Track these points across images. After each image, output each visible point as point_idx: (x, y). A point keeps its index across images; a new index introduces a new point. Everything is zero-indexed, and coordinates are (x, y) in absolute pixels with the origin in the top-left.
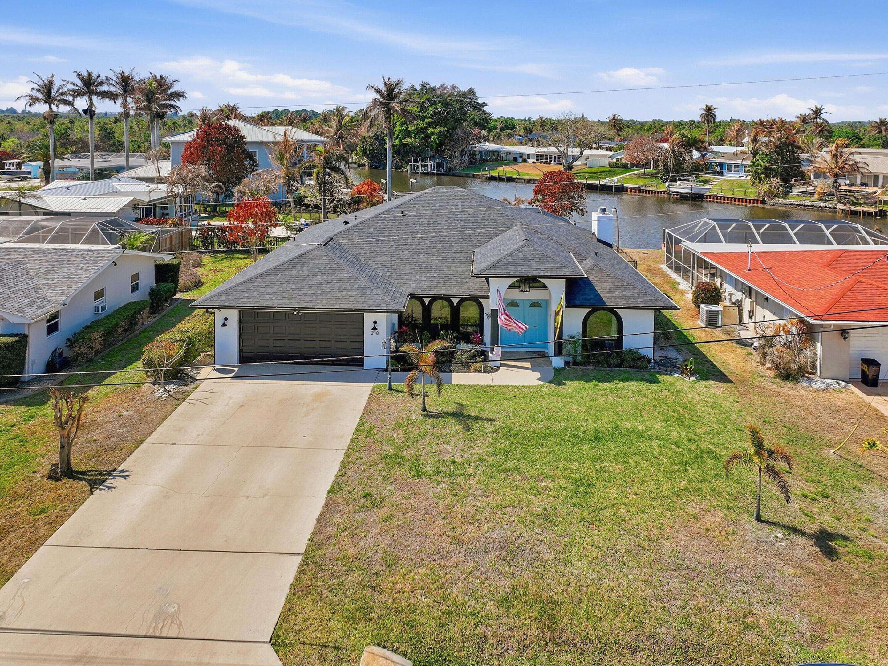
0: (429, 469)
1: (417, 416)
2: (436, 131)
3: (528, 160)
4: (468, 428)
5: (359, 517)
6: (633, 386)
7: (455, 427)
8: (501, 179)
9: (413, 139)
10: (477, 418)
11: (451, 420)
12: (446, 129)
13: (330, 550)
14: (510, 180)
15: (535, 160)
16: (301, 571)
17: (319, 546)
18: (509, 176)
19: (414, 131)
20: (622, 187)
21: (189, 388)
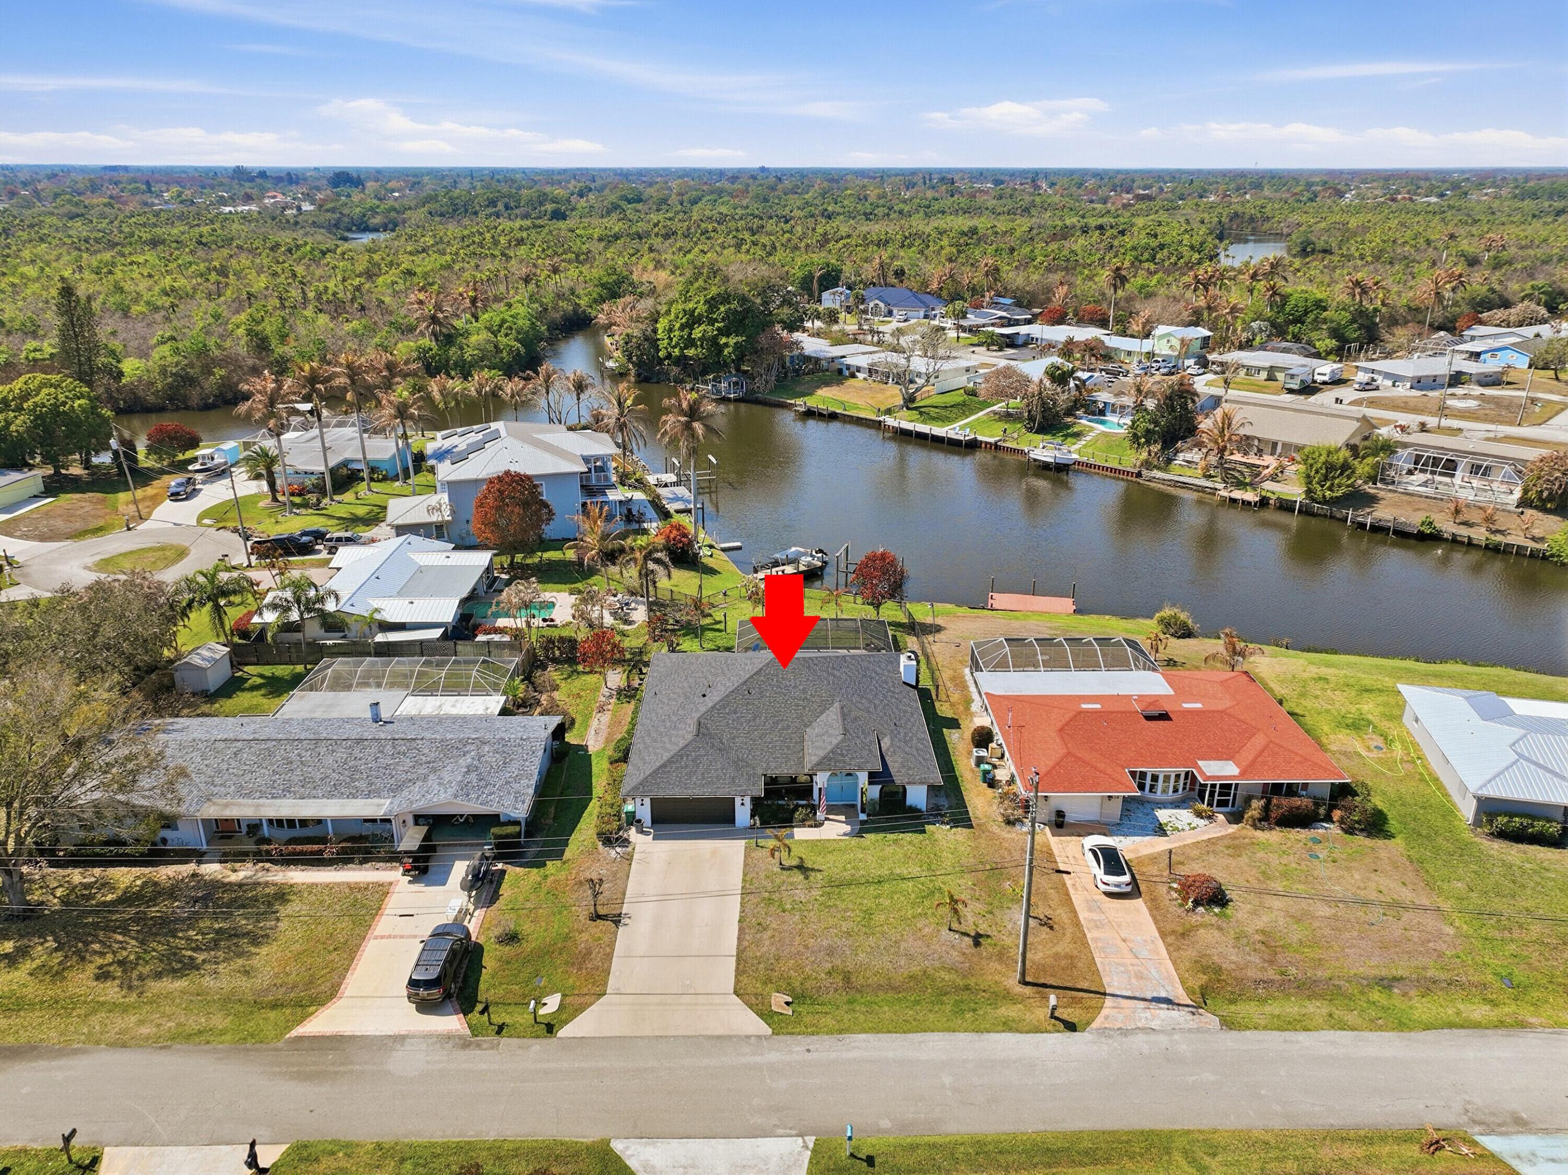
0: (789, 907)
1: (777, 869)
2: (731, 341)
3: (857, 374)
4: (807, 878)
5: (758, 936)
6: (908, 837)
7: (798, 877)
8: (821, 416)
9: (700, 350)
10: (813, 870)
11: (796, 871)
12: (744, 338)
13: (749, 954)
15: (866, 376)
16: (738, 964)
17: (743, 951)
18: (831, 409)
19: (699, 339)
20: (975, 440)
21: (630, 849)
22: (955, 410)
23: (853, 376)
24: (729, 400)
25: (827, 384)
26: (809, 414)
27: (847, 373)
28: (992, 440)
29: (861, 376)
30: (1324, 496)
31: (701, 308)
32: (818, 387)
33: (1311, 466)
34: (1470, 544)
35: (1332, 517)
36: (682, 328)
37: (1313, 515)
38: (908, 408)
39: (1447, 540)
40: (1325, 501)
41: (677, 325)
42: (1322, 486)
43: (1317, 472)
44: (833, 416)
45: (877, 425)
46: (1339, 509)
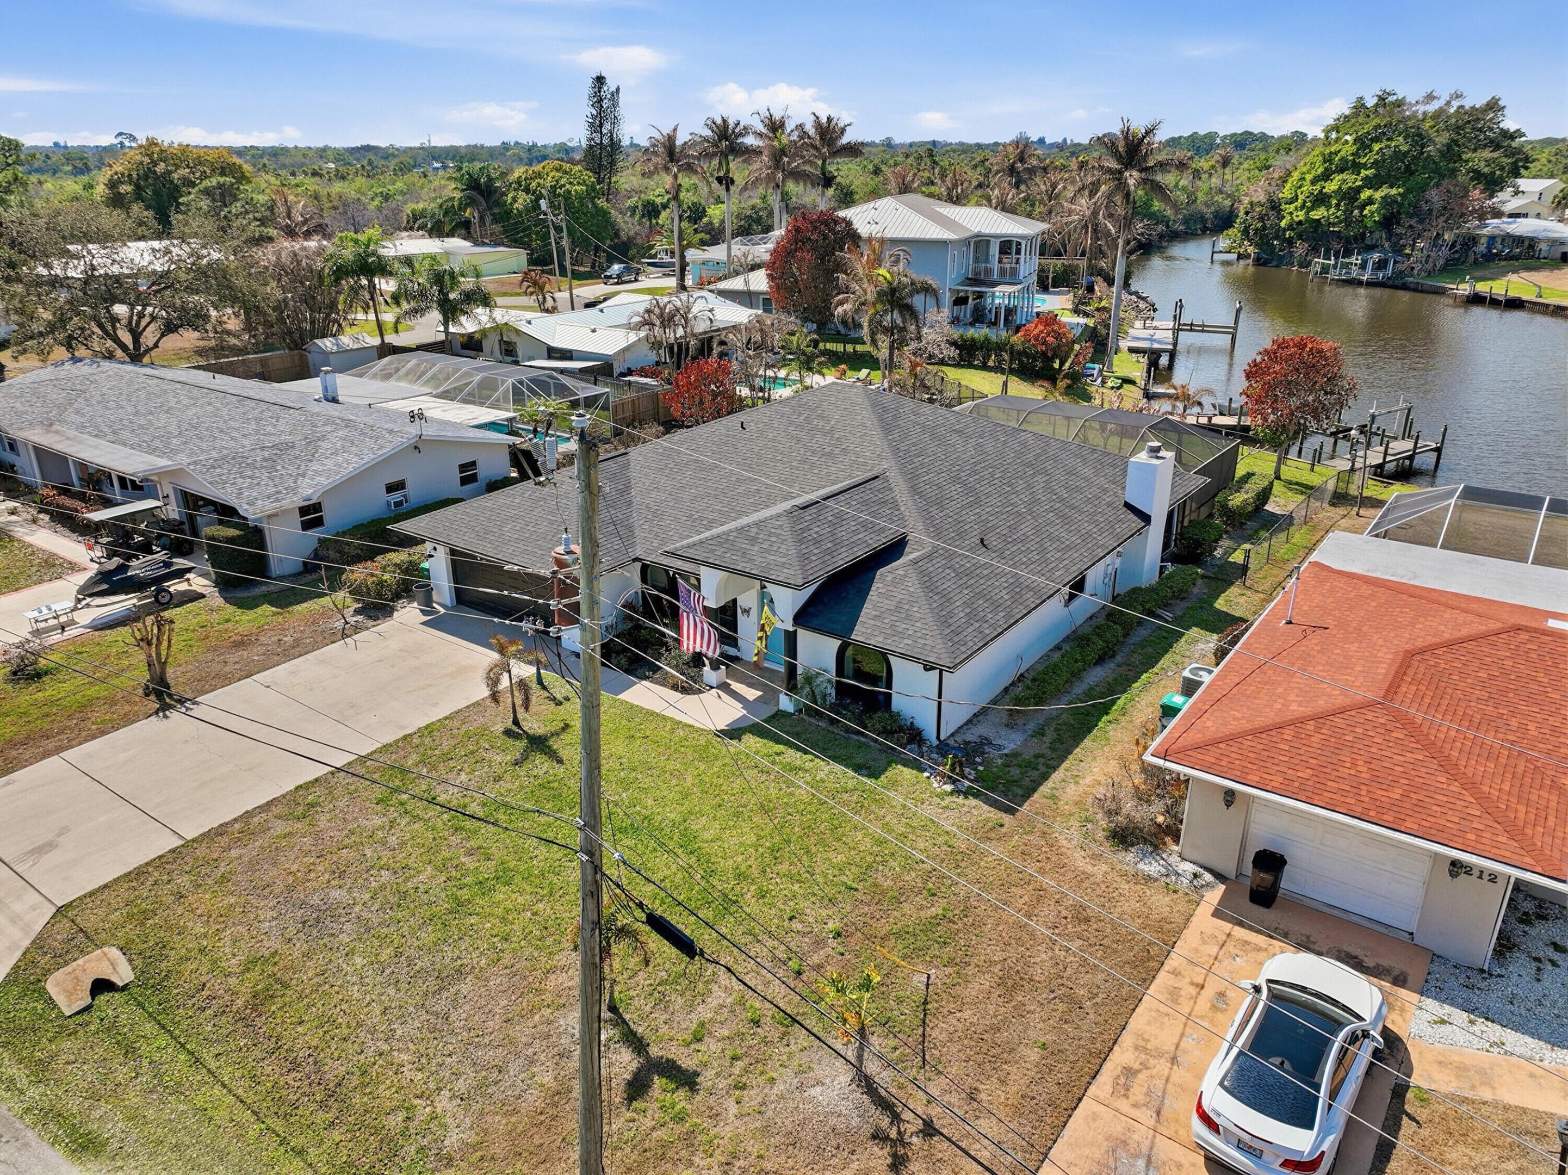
2: (1378, 195)
8: (1494, 303)
9: (1332, 210)
12: (1401, 190)
14: (1515, 304)
18: (1514, 295)
19: (1334, 194)
24: (1360, 283)
26: (1476, 300)
31: (1348, 151)
32: (1512, 272)
36: (1315, 180)
41: (1310, 179)
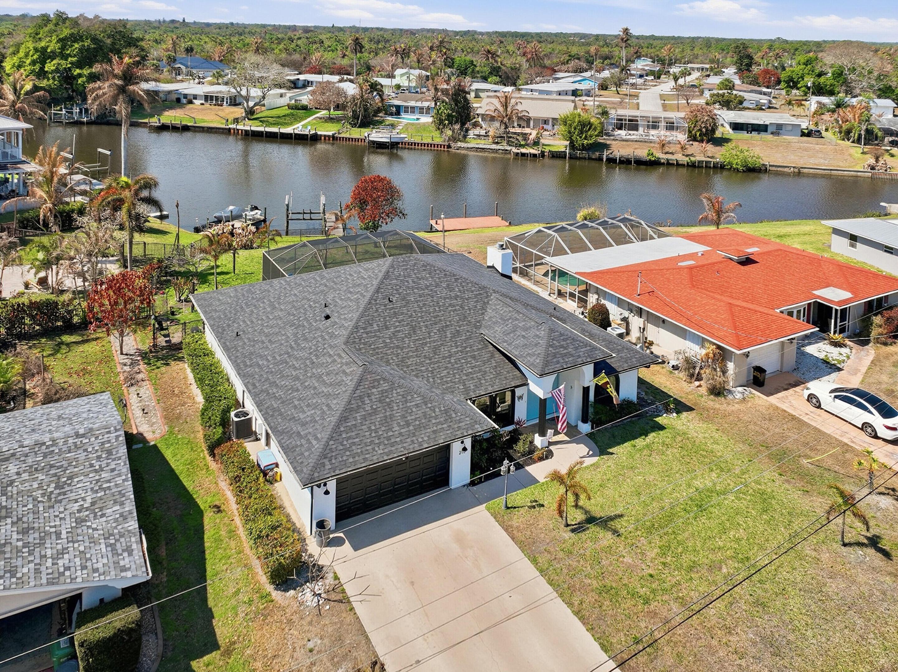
2: (84, 72)
3: (194, 101)
9: (52, 82)
15: (203, 102)
18: (184, 123)
19: (52, 72)
20: (316, 135)
21: (329, 580)
22: (287, 118)
23: (190, 102)
24: (82, 123)
25: (171, 108)
26: (164, 128)
27: (184, 101)
28: (330, 133)
29: (197, 102)
30: (583, 144)
31: (53, 46)
32: (164, 110)
33: (570, 125)
34: (678, 165)
35: (590, 159)
36: (34, 63)
37: (577, 158)
38: (249, 119)
39: (663, 164)
40: (584, 148)
41: (28, 62)
42: (581, 137)
43: (575, 129)
44: (186, 128)
45: (228, 131)
46: (593, 153)
